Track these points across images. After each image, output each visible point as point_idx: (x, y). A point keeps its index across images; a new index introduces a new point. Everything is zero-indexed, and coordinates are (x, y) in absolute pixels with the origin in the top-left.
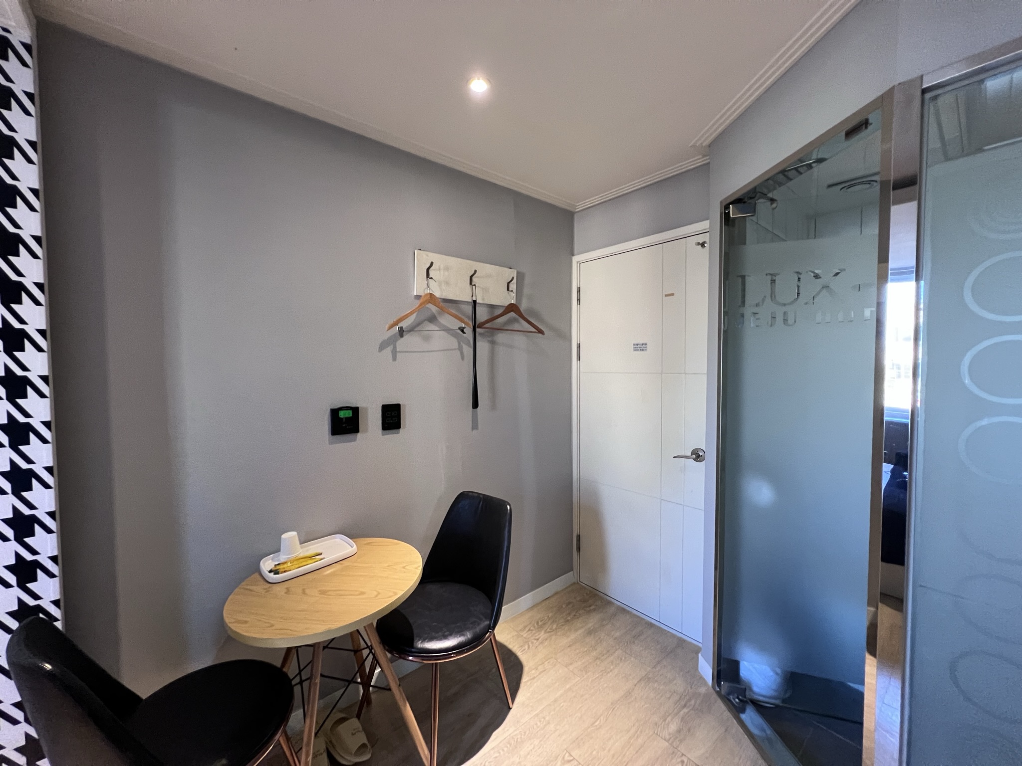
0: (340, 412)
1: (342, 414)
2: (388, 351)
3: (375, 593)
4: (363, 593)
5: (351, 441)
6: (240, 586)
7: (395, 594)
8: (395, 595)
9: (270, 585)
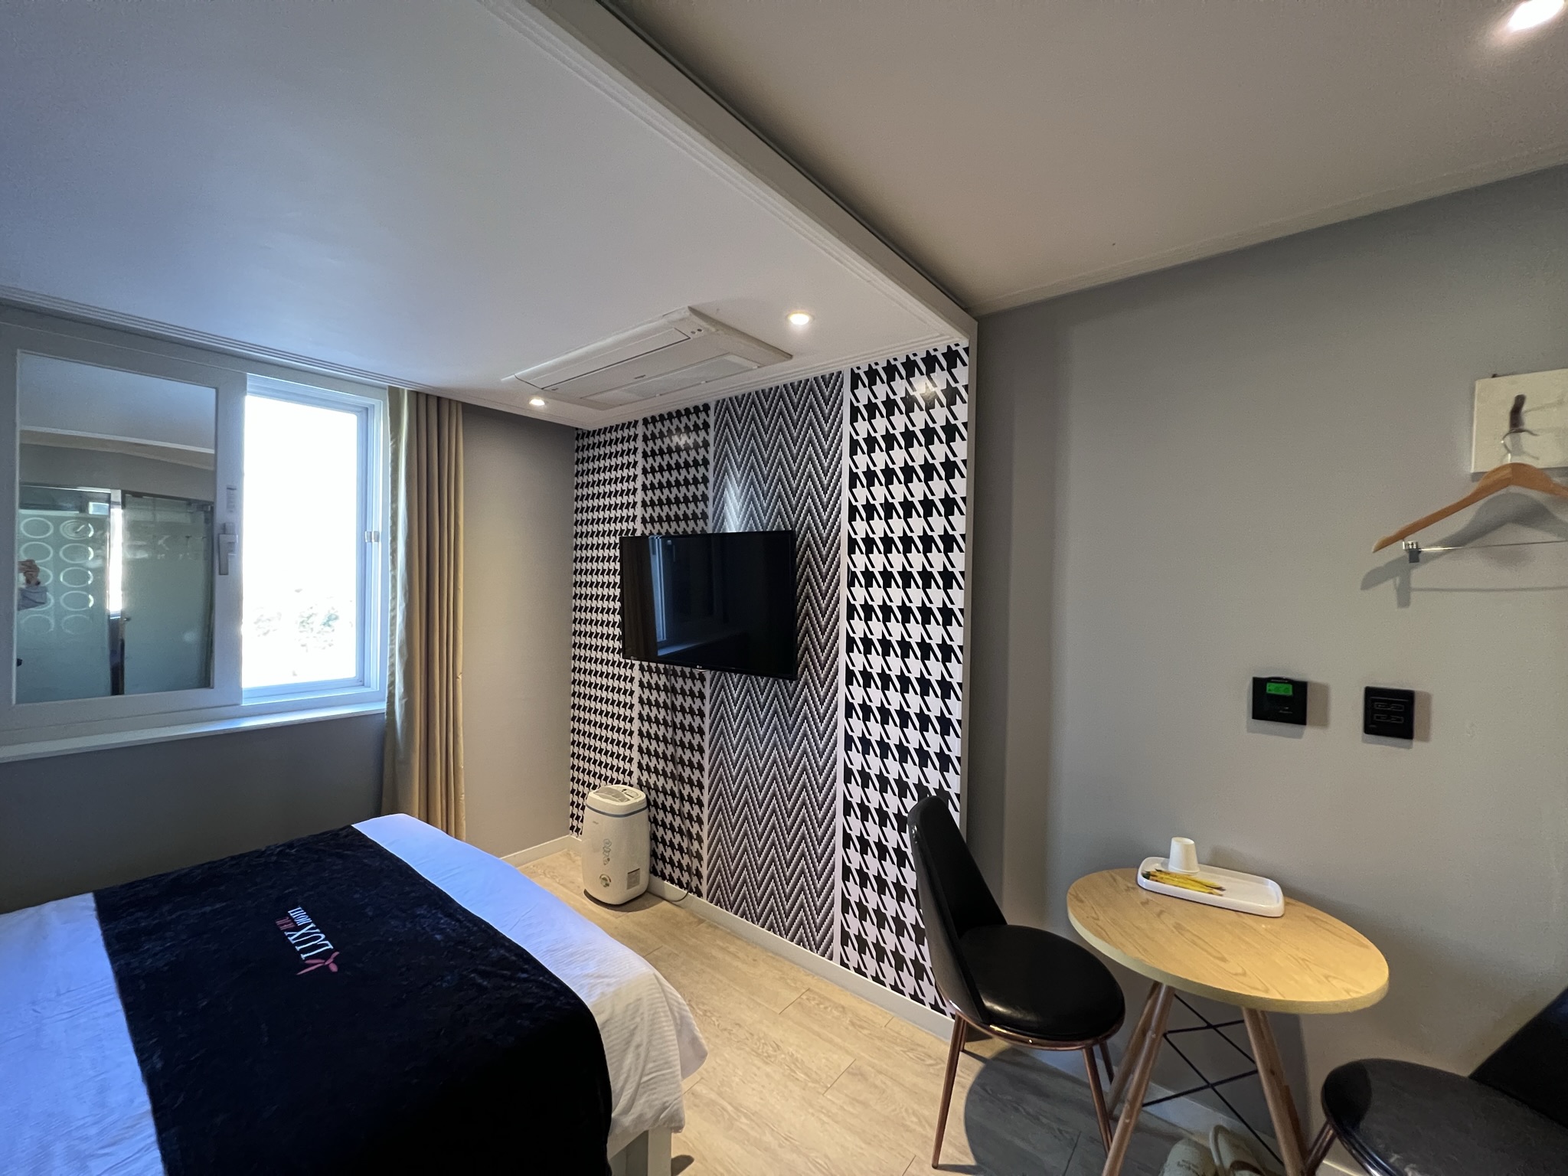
0: (1268, 684)
1: (1271, 688)
2: (1388, 589)
3: (1240, 971)
4: (1223, 960)
5: (1294, 737)
6: (1110, 871)
7: (1267, 991)
8: (1263, 991)
9: (1137, 886)
